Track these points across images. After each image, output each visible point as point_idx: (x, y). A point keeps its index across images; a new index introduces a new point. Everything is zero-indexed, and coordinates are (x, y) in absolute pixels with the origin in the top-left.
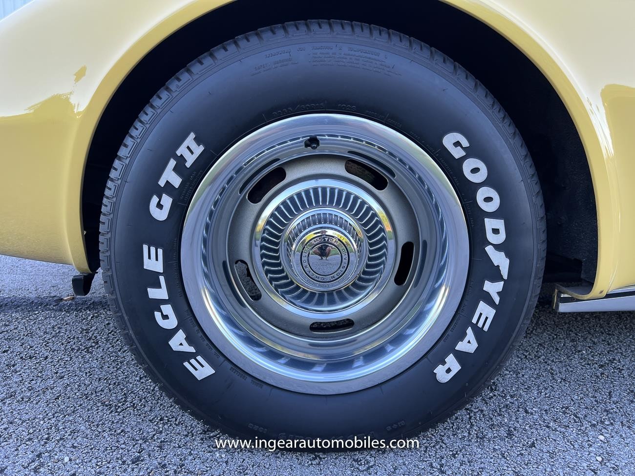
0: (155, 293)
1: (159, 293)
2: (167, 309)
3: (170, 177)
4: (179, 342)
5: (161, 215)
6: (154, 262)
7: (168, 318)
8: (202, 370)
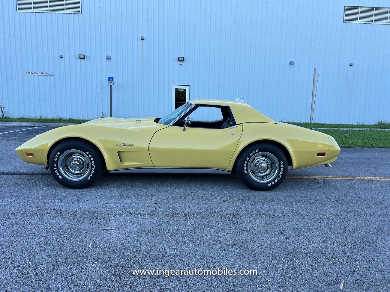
0: (55, 169)
1: (56, 169)
2: (56, 170)
3: (57, 156)
4: (58, 174)
5: (56, 160)
6: (55, 165)
7: (56, 171)
8: (60, 178)
